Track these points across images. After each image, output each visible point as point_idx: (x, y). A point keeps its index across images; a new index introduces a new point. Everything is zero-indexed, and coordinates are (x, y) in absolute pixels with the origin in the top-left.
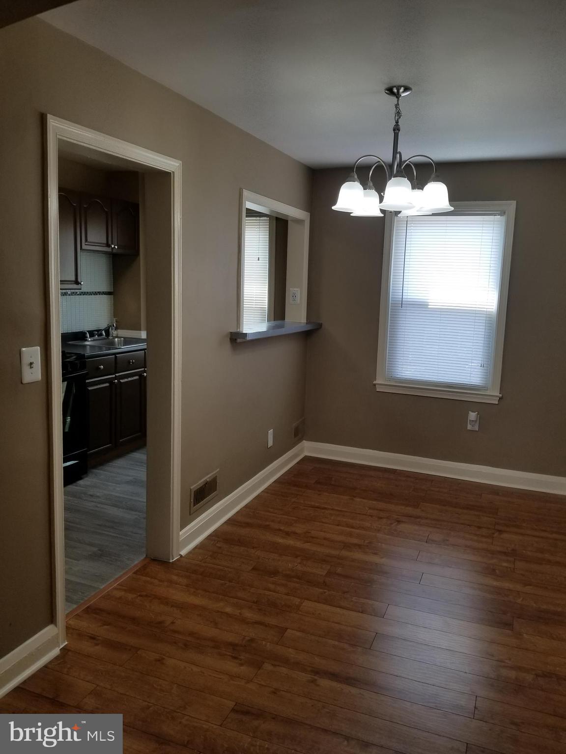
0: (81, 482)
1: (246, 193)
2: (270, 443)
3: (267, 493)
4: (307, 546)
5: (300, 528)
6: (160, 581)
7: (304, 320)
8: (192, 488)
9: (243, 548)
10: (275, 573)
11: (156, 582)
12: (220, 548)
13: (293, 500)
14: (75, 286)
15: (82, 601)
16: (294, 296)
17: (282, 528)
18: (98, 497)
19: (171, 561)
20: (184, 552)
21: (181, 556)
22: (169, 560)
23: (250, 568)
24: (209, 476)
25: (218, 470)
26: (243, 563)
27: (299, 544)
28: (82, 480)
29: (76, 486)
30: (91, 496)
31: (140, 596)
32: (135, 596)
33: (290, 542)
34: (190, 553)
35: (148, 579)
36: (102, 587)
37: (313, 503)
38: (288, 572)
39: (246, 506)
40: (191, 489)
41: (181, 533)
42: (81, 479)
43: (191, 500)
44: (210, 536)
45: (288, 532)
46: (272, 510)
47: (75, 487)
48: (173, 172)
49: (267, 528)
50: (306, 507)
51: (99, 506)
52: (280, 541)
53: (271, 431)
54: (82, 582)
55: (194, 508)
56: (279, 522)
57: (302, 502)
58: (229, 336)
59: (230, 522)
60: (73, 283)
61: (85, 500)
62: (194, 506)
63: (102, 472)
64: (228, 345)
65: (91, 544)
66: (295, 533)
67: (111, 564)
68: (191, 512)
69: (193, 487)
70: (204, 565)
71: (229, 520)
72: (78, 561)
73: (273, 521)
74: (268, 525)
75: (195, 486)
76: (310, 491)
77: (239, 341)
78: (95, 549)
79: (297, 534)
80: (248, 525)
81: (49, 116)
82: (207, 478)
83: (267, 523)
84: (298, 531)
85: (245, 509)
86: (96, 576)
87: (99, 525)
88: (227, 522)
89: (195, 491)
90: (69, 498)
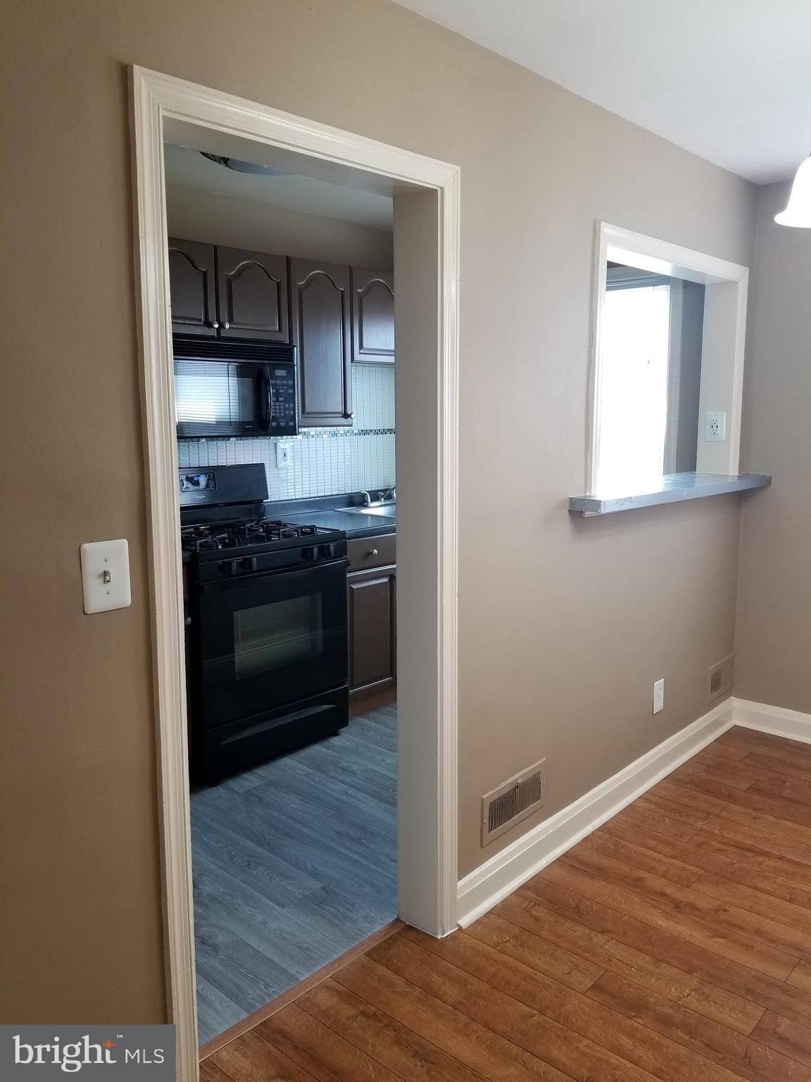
0: (335, 741)
1: (607, 230)
2: (658, 705)
3: (649, 801)
4: (716, 945)
5: (706, 896)
6: (409, 983)
7: (733, 469)
8: (484, 797)
9: (582, 929)
10: (636, 1007)
11: (400, 982)
12: (537, 919)
13: (699, 824)
14: (344, 421)
15: (259, 1006)
16: (714, 426)
17: (668, 891)
18: (354, 773)
19: (439, 937)
20: (465, 921)
21: (460, 929)
22: (436, 934)
23: (591, 983)
24: (522, 772)
25: (544, 759)
26: (577, 967)
27: (699, 938)
28: (337, 737)
29: (327, 748)
30: (344, 770)
31: (363, 1013)
32: (353, 1012)
33: (681, 929)
34: (478, 922)
35: (389, 974)
36: (302, 979)
37: (739, 838)
38: (667, 1010)
39: (604, 828)
40: (482, 800)
41: (460, 884)
42: (336, 734)
43: (482, 819)
44: (524, 887)
45: (680, 902)
46: (653, 843)
47: (324, 749)
48: (442, 188)
49: (637, 885)
50: (725, 844)
51: (349, 792)
52: (661, 922)
53: (659, 685)
54: (275, 959)
55: (488, 836)
56: (665, 875)
57: (717, 832)
58: (568, 507)
59: (567, 860)
60: (340, 415)
61: (332, 778)
62: (490, 829)
63: (373, 724)
64: (564, 522)
65: (314, 874)
66: (695, 908)
67: (333, 924)
68: (485, 843)
69: (487, 795)
70: (498, 957)
71: (566, 855)
72: (282, 906)
73: (651, 870)
74: (640, 880)
75: (490, 795)
76: (737, 808)
77: (588, 514)
78: (317, 885)
79: (698, 910)
80: (601, 873)
81: (137, 70)
82: (519, 776)
83: (641, 874)
84: (703, 903)
85: (600, 833)
86: (301, 948)
87: (338, 832)
88: (559, 861)
89: (491, 804)
90: (310, 770)
